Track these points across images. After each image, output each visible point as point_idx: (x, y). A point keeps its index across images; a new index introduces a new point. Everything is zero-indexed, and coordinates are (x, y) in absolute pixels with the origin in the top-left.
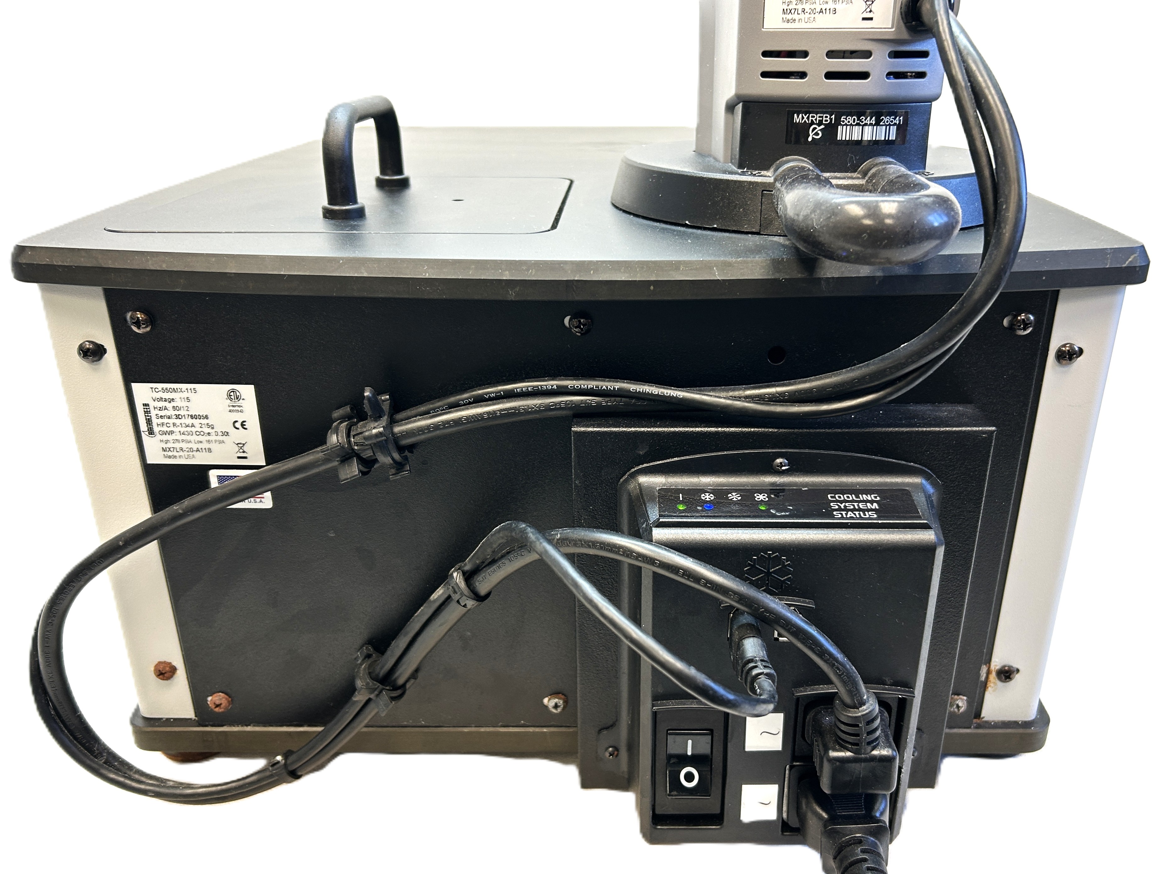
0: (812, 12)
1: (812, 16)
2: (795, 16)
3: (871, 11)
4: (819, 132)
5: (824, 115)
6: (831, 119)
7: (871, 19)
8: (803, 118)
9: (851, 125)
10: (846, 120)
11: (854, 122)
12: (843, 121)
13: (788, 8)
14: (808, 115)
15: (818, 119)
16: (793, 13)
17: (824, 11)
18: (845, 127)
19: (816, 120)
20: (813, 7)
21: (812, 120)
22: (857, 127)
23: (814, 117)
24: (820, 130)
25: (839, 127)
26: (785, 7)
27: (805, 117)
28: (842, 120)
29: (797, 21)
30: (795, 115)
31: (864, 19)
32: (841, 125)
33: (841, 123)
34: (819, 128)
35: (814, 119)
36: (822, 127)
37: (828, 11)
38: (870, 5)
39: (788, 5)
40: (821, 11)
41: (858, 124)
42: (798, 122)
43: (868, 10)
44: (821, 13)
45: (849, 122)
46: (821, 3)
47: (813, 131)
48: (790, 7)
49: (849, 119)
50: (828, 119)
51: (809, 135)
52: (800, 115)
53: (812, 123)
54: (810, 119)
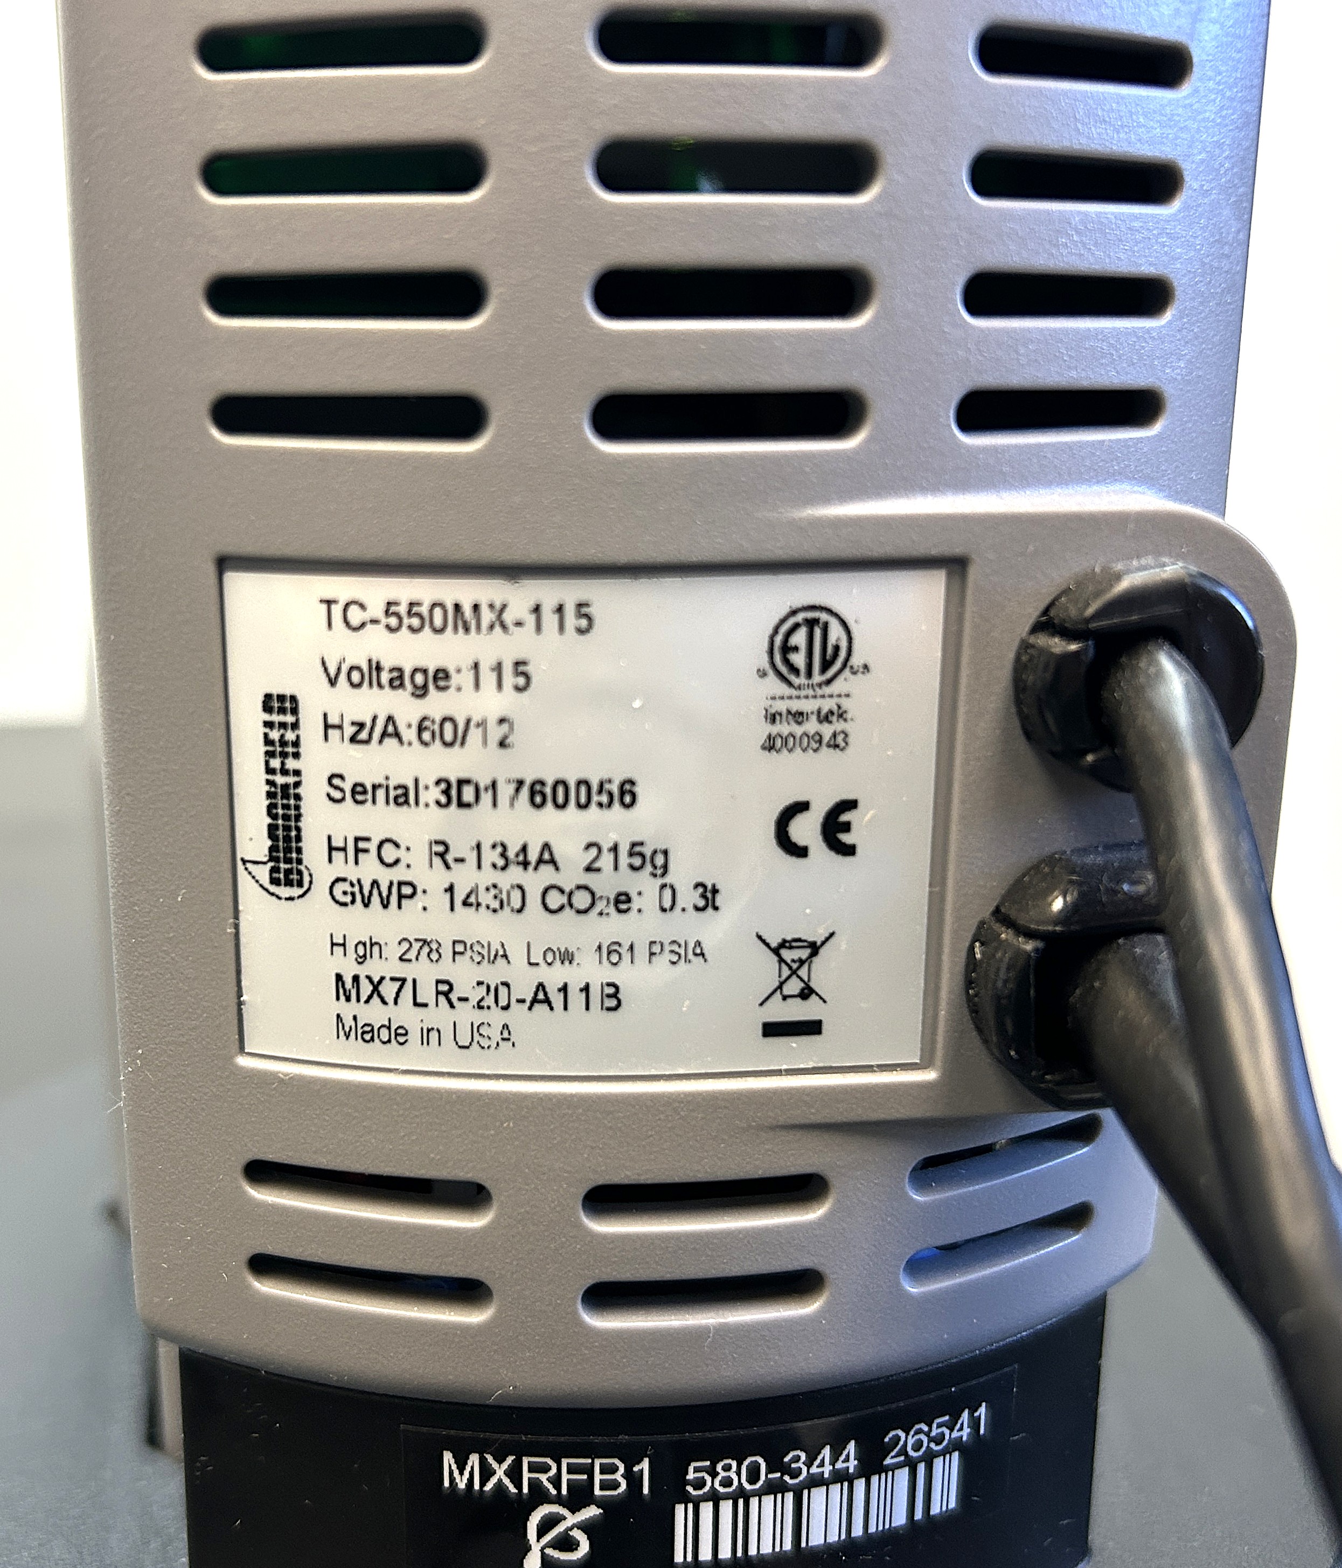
0: (490, 1000)
1: (496, 1017)
2: (405, 1015)
3: (806, 993)
4: (578, 1535)
5: (597, 1462)
6: (634, 1480)
7: (812, 1028)
8: (486, 1473)
9: (742, 1494)
10: (714, 1474)
11: (754, 1477)
12: (700, 1484)
13: (362, 971)
14: (510, 1459)
15: (565, 1477)
16: (390, 999)
17: (557, 1000)
18: (707, 1510)
19: (556, 1482)
20: (493, 975)
21: (535, 1484)
22: (768, 1500)
23: (545, 1469)
24: (583, 1527)
25: (680, 1509)
26: (349, 969)
27: (500, 1471)
28: (691, 1476)
29: (414, 1036)
30: (448, 1457)
31: (772, 1030)
32: (686, 1499)
33: (689, 1489)
34: (572, 1519)
35: (543, 1478)
36: (592, 1512)
37: (576, 999)
38: (802, 962)
39: (362, 959)
40: (540, 997)
41: (775, 1488)
42: (462, 1485)
43: (794, 986)
44: (541, 1009)
45: (727, 1483)
46: (537, 957)
47: (541, 1533)
48: (374, 968)
49: (727, 1468)
50: (618, 1476)
51: (528, 1549)
52: (474, 1459)
53: (538, 1496)
54: (526, 1475)
